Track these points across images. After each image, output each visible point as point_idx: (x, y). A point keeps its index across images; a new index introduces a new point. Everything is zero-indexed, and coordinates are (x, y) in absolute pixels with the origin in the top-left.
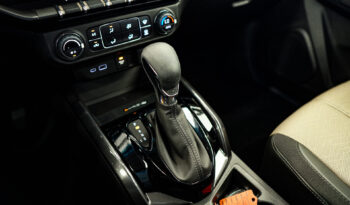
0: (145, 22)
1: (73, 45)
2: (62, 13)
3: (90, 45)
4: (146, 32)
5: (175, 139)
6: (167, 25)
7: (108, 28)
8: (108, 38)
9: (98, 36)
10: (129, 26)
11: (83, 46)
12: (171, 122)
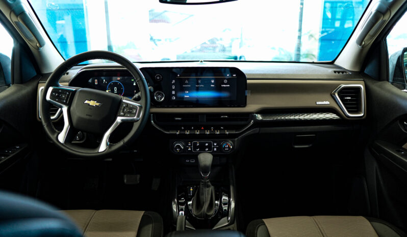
0: (215, 144)
1: (179, 147)
2: (178, 133)
3: (186, 149)
4: (215, 149)
5: (201, 197)
6: (226, 148)
7: (196, 143)
8: (195, 147)
9: (191, 145)
10: (207, 144)
11: (183, 148)
12: (203, 189)
